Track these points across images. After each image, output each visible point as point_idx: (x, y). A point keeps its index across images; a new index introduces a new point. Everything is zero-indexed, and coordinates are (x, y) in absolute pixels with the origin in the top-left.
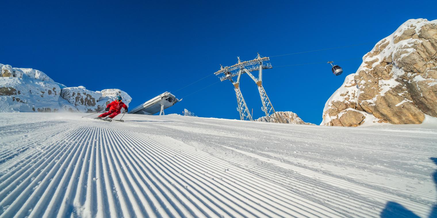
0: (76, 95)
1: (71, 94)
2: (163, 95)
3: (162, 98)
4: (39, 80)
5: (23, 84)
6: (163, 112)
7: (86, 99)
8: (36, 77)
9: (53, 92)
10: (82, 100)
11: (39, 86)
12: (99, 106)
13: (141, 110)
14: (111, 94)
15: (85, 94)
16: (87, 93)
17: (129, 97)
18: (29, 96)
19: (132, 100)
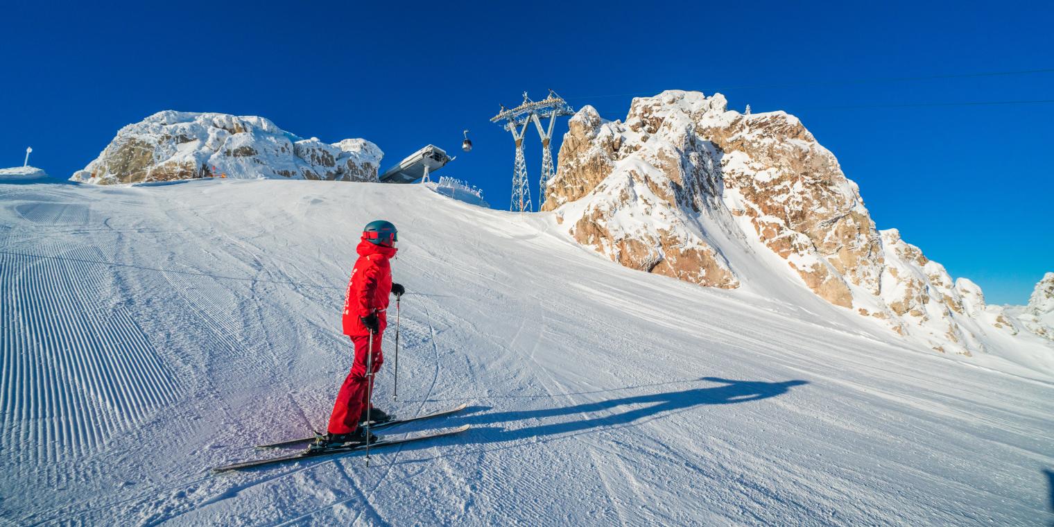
0: (311, 152)
1: (305, 151)
2: (424, 150)
3: (424, 155)
4: (270, 133)
5: (256, 142)
6: (428, 177)
7: (323, 157)
8: (264, 128)
9: (286, 149)
10: (318, 158)
11: (271, 142)
12: (339, 166)
13: (398, 172)
14: (354, 147)
15: (320, 149)
16: (322, 149)
17: (380, 150)
18: (265, 157)
19: (384, 156)
